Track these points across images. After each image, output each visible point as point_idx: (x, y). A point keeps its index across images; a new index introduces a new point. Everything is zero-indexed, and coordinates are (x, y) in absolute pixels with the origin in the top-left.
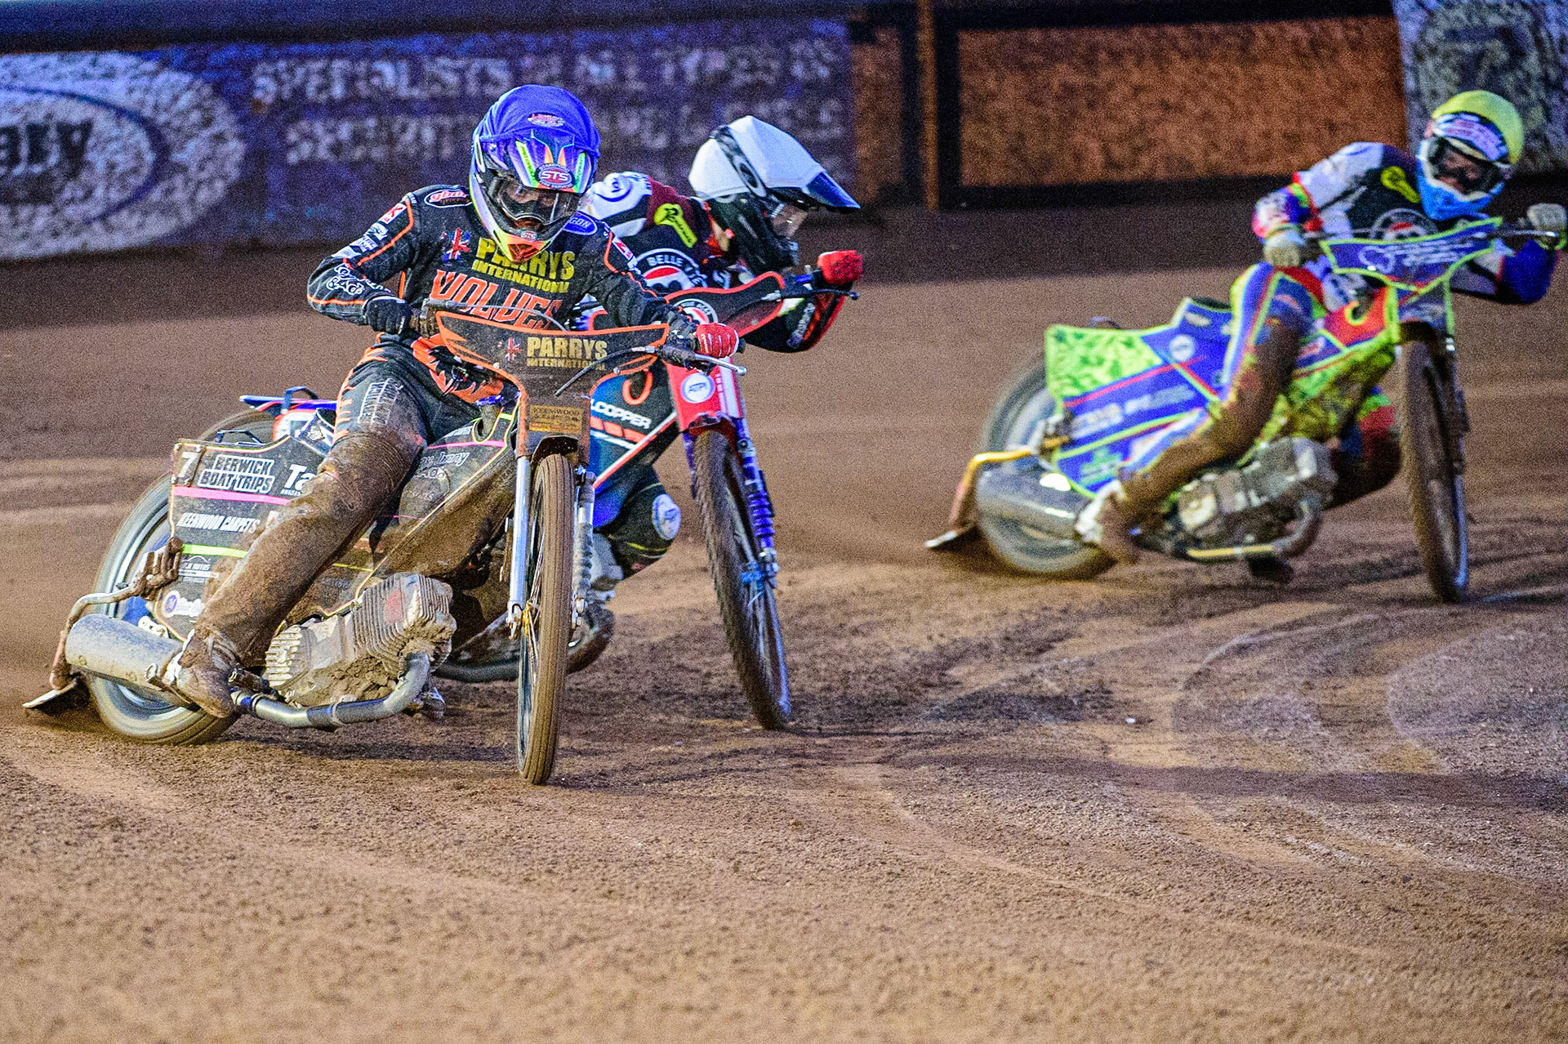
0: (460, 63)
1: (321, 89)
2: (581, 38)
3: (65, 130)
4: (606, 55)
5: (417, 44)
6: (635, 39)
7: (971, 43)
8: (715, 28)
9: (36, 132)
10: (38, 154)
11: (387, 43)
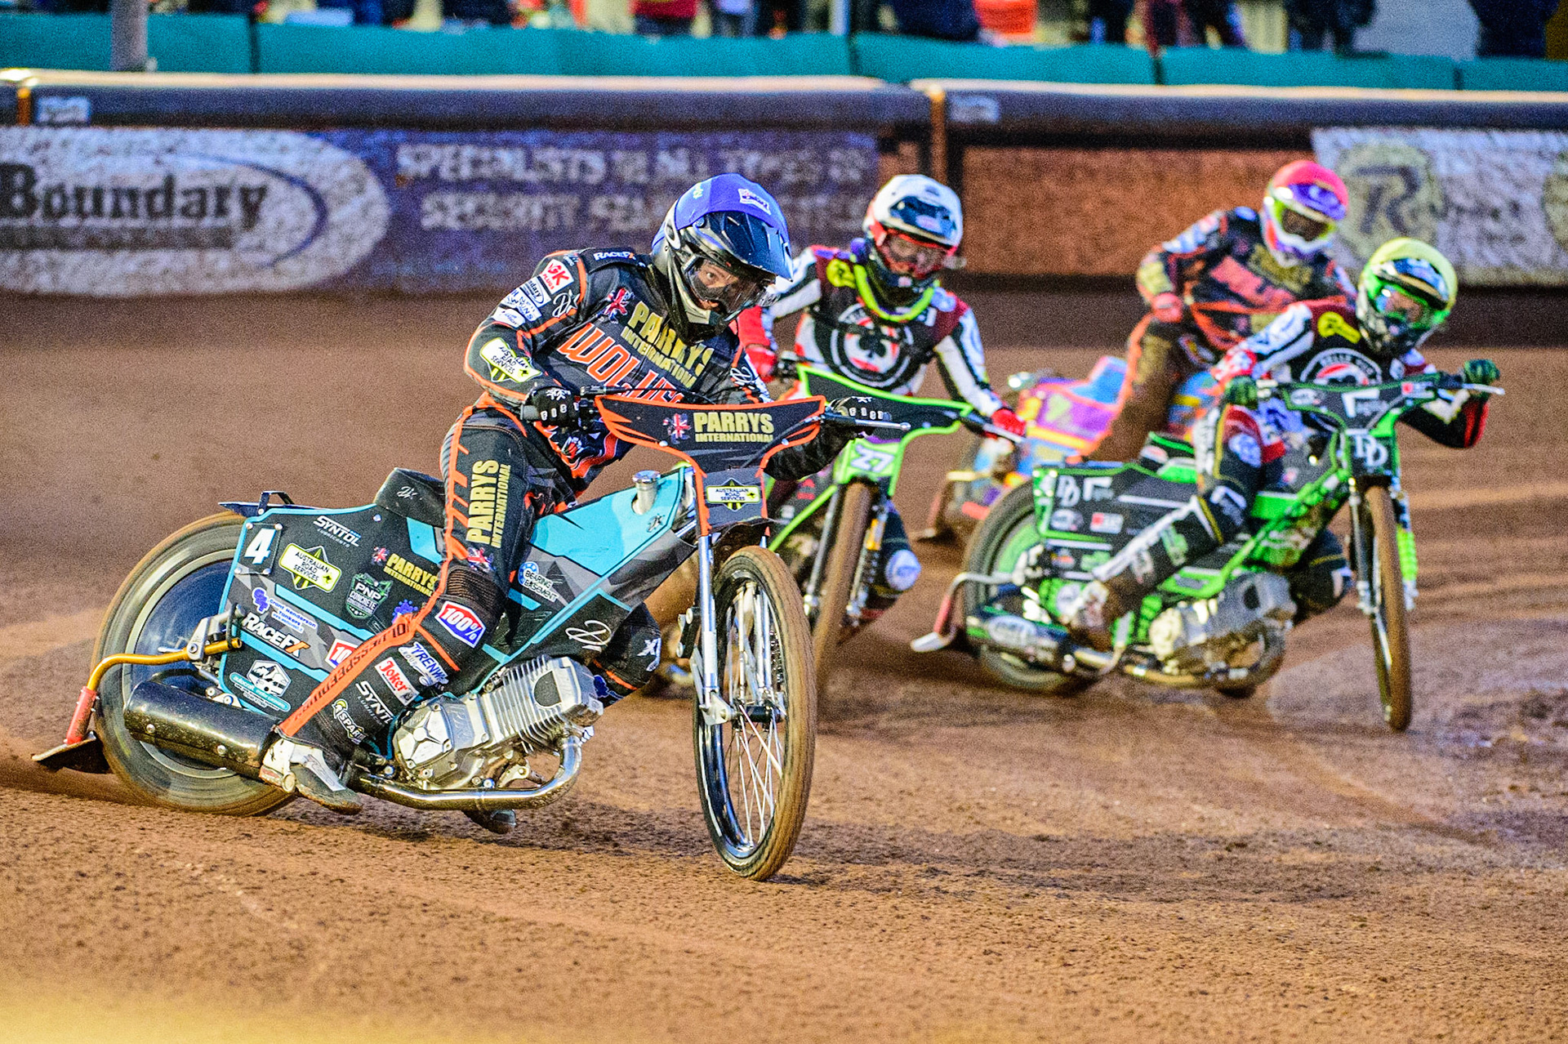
0: (564, 154)
1: (455, 170)
2: (662, 138)
3: (245, 192)
4: (682, 153)
5: (531, 137)
6: (706, 141)
7: (975, 158)
8: (769, 137)
9: (222, 193)
10: (221, 211)
11: (506, 135)
